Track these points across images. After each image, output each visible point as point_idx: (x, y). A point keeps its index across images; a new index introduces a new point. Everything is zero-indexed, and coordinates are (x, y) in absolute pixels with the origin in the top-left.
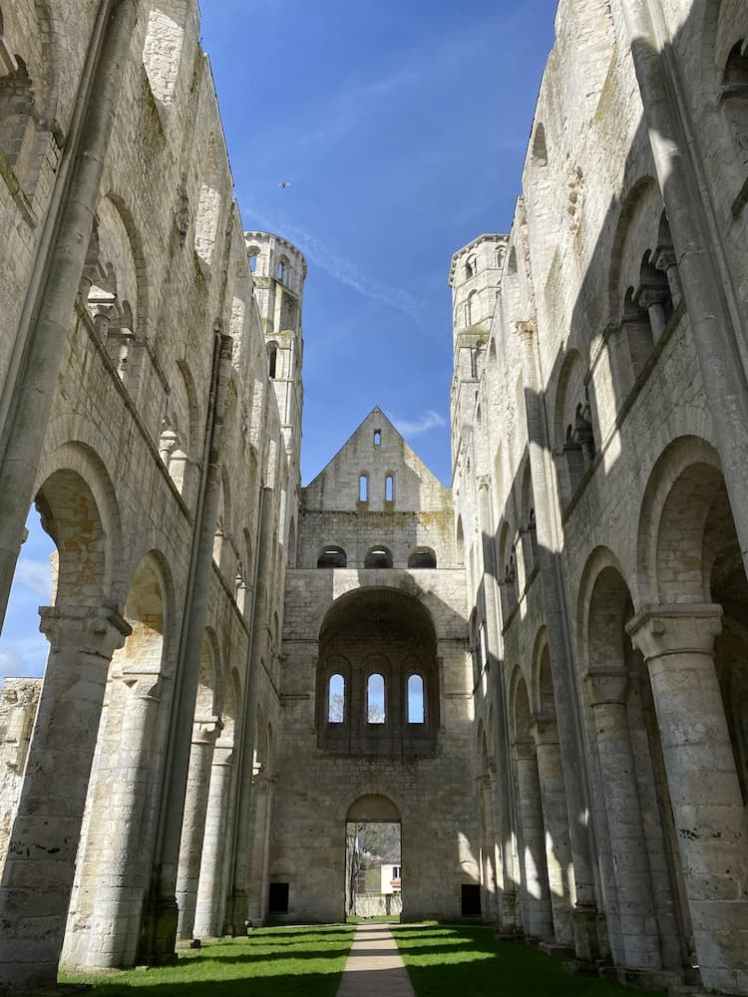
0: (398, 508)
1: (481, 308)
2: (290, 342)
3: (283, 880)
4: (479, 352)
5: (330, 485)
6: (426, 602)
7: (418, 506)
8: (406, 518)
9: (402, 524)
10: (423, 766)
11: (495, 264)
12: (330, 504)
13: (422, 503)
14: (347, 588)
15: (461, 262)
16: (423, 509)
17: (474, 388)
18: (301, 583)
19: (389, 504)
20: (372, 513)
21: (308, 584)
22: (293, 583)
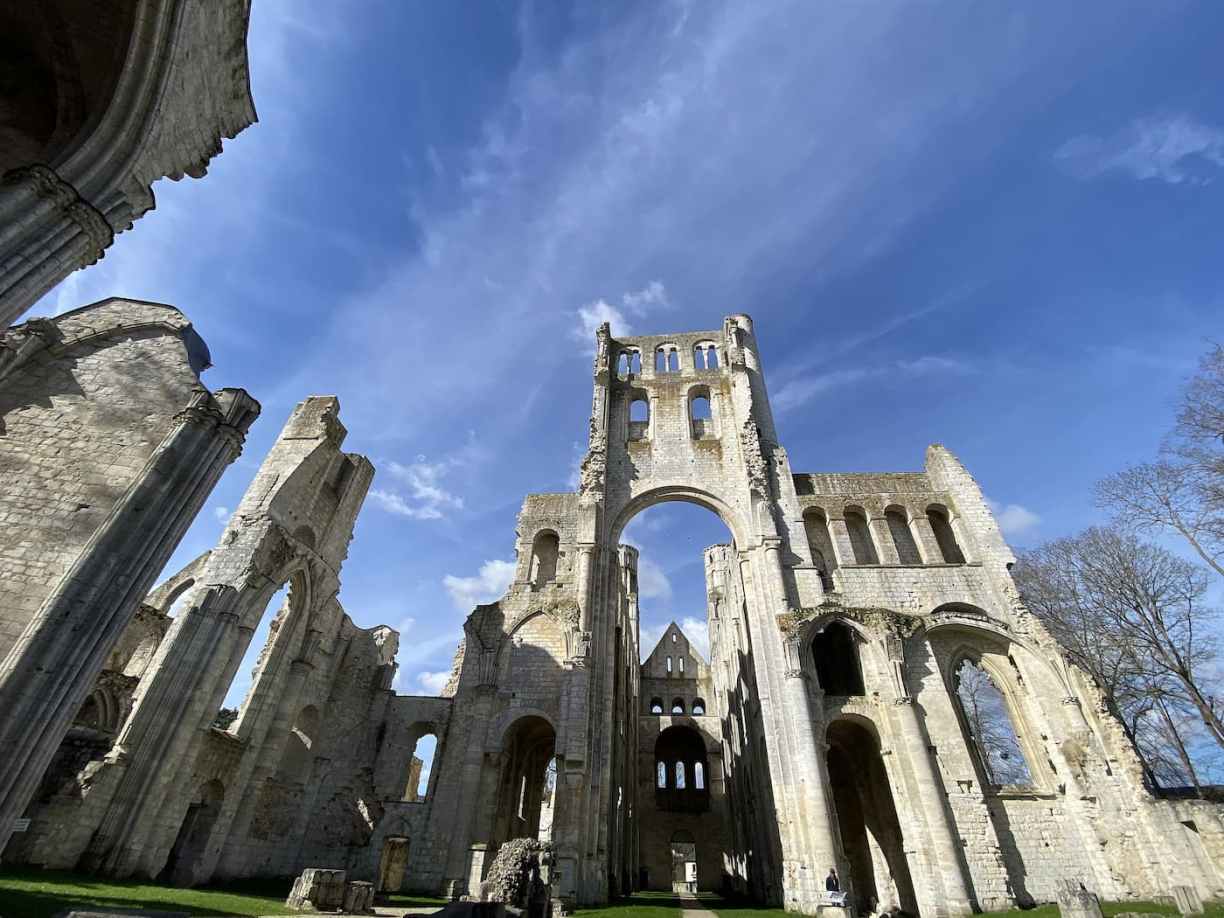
0: (687, 676)
1: (718, 581)
2: (634, 599)
3: (646, 870)
4: (718, 604)
5: (654, 664)
6: (701, 733)
7: (697, 675)
8: (692, 682)
9: (688, 685)
10: (703, 815)
11: (722, 558)
12: (655, 674)
13: (699, 672)
14: (666, 726)
15: (707, 554)
16: (700, 677)
17: (717, 622)
18: (645, 723)
19: (682, 674)
20: (675, 679)
21: (649, 724)
22: (642, 723)
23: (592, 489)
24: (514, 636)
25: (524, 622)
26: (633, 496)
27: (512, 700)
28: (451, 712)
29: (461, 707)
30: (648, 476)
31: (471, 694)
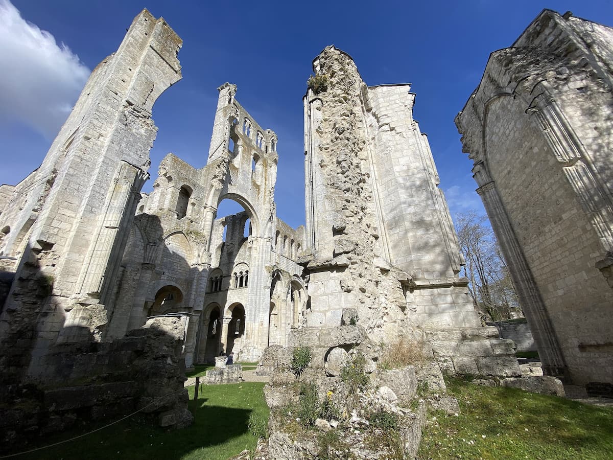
23: (219, 180)
24: (166, 240)
25: (172, 234)
26: (228, 192)
27: (162, 275)
28: (123, 275)
29: (131, 272)
30: (235, 186)
31: (138, 267)
